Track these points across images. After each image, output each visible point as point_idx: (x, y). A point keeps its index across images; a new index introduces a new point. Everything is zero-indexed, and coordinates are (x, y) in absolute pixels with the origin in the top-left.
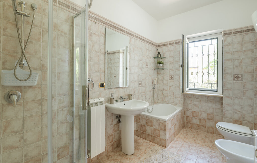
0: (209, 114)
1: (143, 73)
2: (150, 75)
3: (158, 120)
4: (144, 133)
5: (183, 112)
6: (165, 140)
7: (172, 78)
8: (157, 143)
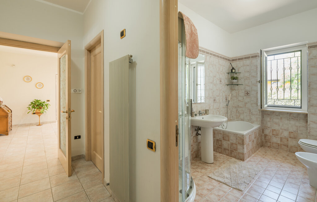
0: (292, 132)
1: (217, 90)
2: (223, 91)
3: (236, 135)
4: (220, 148)
5: (262, 131)
6: (243, 154)
7: (248, 94)
8: (235, 157)
